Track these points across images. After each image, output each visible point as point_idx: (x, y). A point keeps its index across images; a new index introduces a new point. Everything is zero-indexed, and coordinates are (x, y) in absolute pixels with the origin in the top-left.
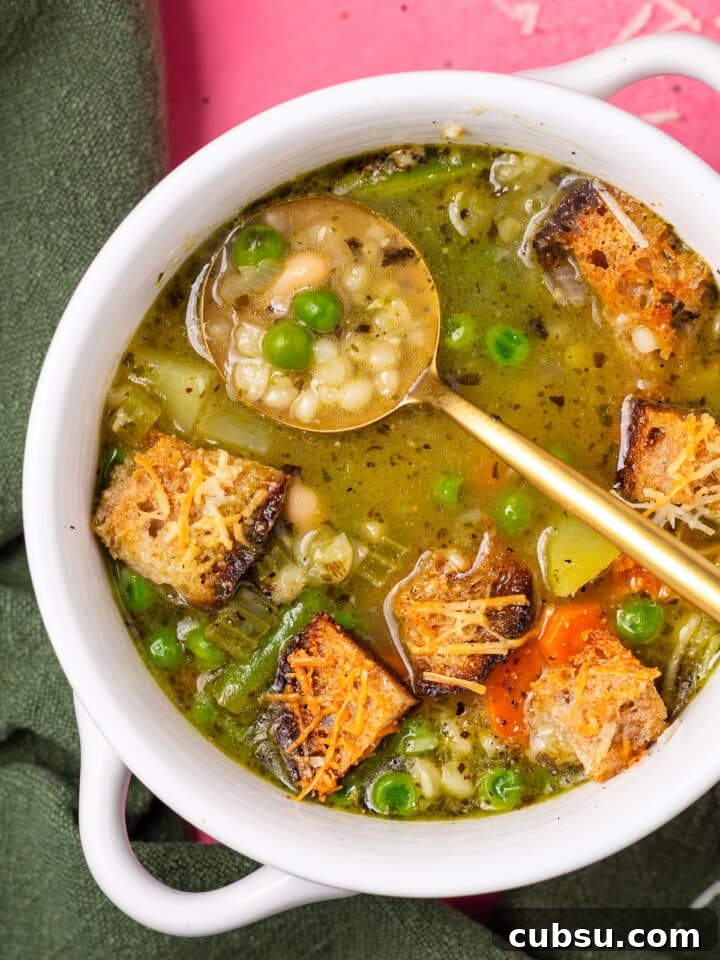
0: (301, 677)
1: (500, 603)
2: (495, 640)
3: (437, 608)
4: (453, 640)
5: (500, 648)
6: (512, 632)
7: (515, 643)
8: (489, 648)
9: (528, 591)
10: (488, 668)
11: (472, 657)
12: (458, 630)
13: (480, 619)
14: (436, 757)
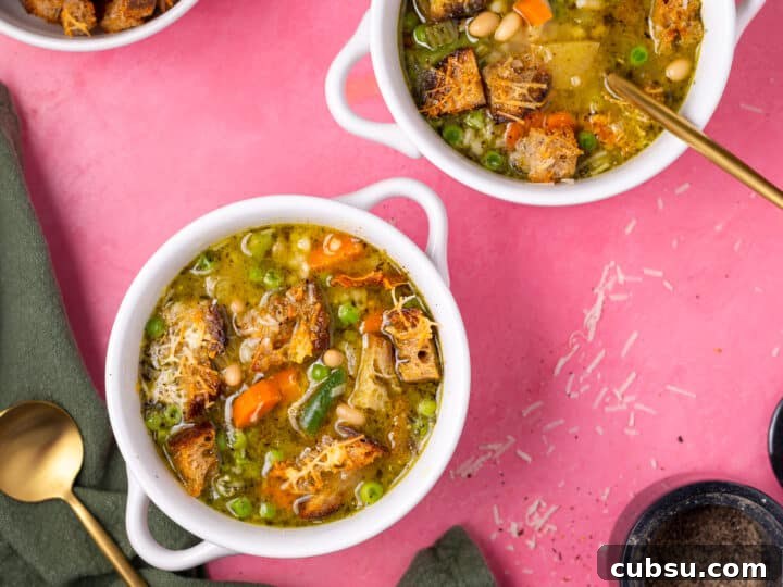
0: (449, 68)
1: (536, 86)
2: (530, 102)
3: (510, 84)
4: (513, 99)
5: (532, 106)
6: (539, 100)
7: (539, 105)
8: (528, 105)
9: (549, 84)
10: (526, 114)
11: (520, 108)
12: (516, 95)
13: (525, 92)
14: (477, 132)
